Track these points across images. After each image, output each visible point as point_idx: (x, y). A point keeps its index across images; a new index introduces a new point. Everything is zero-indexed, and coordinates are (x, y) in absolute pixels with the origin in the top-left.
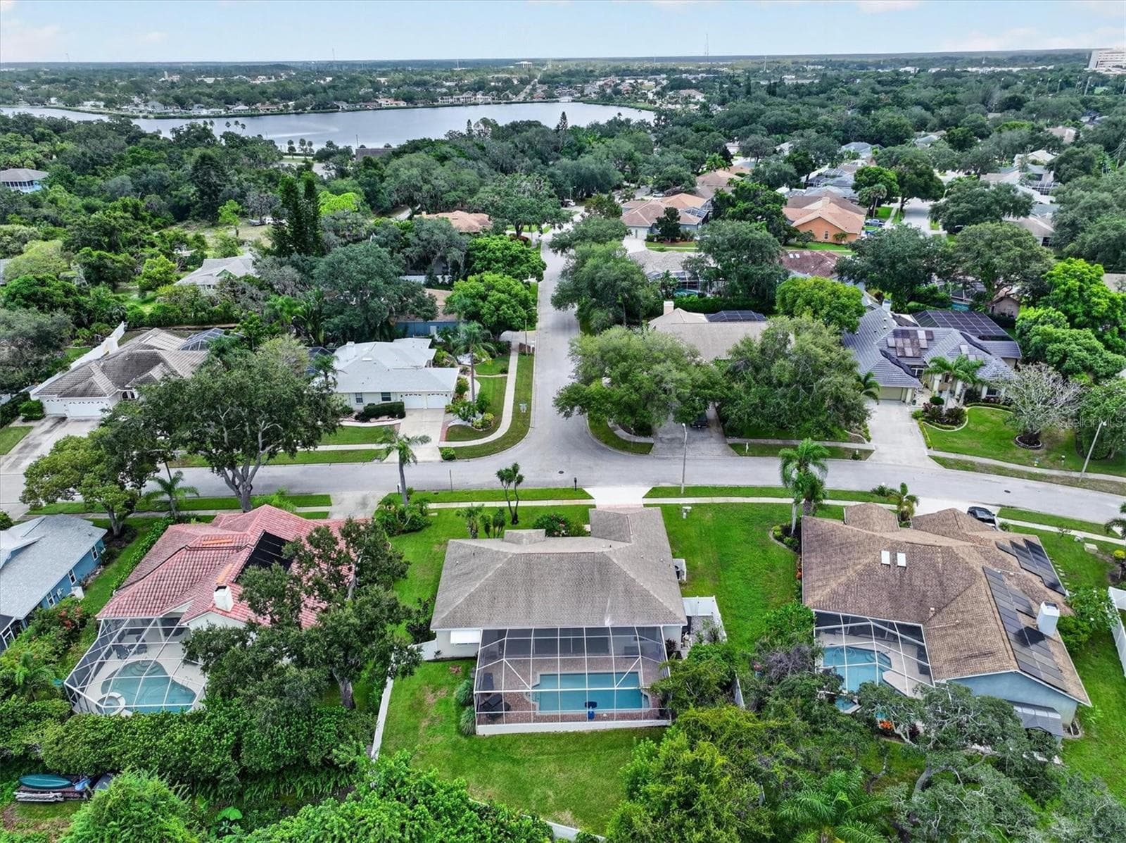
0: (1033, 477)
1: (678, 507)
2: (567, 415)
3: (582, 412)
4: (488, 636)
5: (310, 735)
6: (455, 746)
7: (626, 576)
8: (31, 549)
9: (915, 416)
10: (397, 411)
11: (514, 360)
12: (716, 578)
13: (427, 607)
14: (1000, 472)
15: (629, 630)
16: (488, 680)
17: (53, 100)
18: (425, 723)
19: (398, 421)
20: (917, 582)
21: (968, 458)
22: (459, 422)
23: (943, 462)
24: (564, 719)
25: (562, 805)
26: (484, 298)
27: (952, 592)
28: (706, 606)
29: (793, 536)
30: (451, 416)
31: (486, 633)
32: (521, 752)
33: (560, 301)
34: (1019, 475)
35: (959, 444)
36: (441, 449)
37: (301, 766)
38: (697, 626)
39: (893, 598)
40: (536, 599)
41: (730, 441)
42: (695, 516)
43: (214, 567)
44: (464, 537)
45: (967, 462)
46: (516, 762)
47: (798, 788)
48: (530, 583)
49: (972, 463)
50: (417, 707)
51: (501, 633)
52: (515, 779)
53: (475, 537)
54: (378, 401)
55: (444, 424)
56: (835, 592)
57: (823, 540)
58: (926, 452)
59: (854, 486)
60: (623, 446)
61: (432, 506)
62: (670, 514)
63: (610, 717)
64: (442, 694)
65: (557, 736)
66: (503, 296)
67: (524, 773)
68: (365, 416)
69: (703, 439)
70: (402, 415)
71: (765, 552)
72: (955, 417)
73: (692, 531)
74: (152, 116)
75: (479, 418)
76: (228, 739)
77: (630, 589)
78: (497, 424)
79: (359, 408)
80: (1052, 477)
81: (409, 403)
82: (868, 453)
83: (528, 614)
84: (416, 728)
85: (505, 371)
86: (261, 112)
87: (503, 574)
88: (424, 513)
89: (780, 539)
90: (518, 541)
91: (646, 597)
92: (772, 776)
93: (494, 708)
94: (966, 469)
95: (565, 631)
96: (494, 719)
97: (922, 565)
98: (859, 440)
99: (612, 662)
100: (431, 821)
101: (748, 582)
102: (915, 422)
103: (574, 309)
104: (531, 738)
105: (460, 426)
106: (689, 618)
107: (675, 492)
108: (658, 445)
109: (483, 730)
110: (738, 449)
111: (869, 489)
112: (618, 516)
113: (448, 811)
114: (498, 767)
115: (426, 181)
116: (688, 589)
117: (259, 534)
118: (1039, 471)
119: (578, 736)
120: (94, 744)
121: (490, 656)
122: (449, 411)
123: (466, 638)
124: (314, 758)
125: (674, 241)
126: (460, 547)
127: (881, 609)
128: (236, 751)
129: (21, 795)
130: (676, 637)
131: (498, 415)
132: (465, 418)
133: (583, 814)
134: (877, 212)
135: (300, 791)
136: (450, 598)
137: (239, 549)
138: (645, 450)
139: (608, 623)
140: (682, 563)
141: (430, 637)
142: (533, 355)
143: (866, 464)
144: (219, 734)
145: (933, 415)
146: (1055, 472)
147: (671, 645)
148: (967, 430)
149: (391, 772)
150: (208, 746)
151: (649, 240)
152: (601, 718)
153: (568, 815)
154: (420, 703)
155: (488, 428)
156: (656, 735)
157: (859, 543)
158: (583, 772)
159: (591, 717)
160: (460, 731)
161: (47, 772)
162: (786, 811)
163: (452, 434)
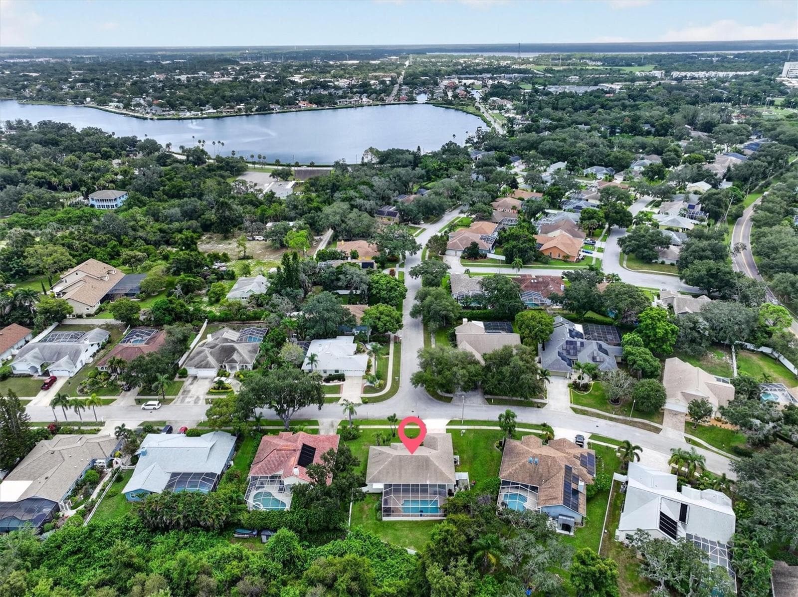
0: (611, 419)
1: (460, 430)
2: (416, 387)
3: (422, 386)
4: (386, 486)
5: (330, 519)
6: (375, 524)
7: (435, 465)
8: (215, 447)
9: (569, 386)
10: (341, 378)
11: (392, 346)
12: (471, 463)
13: (364, 474)
14: (598, 416)
15: (435, 486)
16: (386, 502)
17: (88, 99)
18: (365, 516)
19: (342, 383)
20: (540, 470)
21: (586, 408)
22: (368, 384)
23: (574, 410)
24: (412, 516)
25: (411, 544)
26: (379, 319)
27: (552, 474)
28: (464, 476)
29: (501, 445)
30: (365, 380)
31: (385, 485)
32: (398, 526)
33: (414, 314)
34: (605, 418)
35: (585, 401)
36: (362, 398)
37: (327, 529)
38: (460, 483)
39: (531, 476)
40: (403, 471)
41: (487, 396)
42: (467, 435)
43: (288, 457)
44: (374, 445)
45: (585, 411)
46: (396, 530)
47: (478, 538)
48: (401, 468)
49: (587, 411)
50: (361, 510)
51: (390, 485)
52: (395, 535)
53: (379, 445)
54: (333, 373)
55: (363, 385)
56: (511, 473)
57: (512, 450)
58: (569, 405)
59: (534, 422)
60: (440, 398)
61: (361, 427)
62: (455, 434)
63: (427, 516)
64: (370, 506)
65: (410, 522)
66: (387, 318)
67: (398, 533)
68: (328, 380)
69: (474, 395)
70: (344, 380)
71: (491, 453)
72: (586, 387)
73: (464, 442)
74: (155, 118)
75: (378, 382)
76: (304, 520)
77: (436, 469)
78: (385, 385)
79: (325, 375)
80: (619, 419)
81: (346, 374)
82: (545, 404)
83: (400, 477)
84: (362, 517)
85: (388, 354)
86: (224, 114)
87: (391, 463)
88: (357, 430)
89: (498, 447)
90: (396, 448)
91: (442, 473)
92: (470, 535)
93: (388, 512)
94: (584, 414)
95: (413, 485)
96: (388, 515)
97: (543, 464)
98: (542, 398)
99: (428, 497)
100: (371, 547)
101: (482, 465)
102: (569, 389)
103: (420, 318)
104: (401, 522)
105: (368, 386)
106: (457, 481)
107: (459, 423)
108: (455, 398)
109: (385, 519)
110: (489, 401)
111: (540, 424)
112: (434, 438)
113: (375, 544)
114: (390, 531)
115: (343, 221)
116: (459, 468)
117: (302, 444)
118: (614, 416)
119: (417, 522)
120: (262, 519)
121: (387, 493)
122: (364, 378)
123: (378, 486)
124: (331, 526)
125: (476, 258)
126: (374, 449)
127: (526, 480)
128: (306, 523)
129: (236, 535)
130: (452, 488)
131: (385, 380)
132: (371, 382)
133: (417, 547)
134: (593, 233)
135: (325, 537)
136: (372, 472)
137: (295, 450)
138: (449, 400)
139: (428, 483)
140: (457, 457)
141: (365, 485)
142: (400, 343)
143: (542, 410)
144: (301, 517)
145: (575, 386)
146: (621, 417)
147: (450, 491)
148: (590, 394)
149: (358, 531)
150: (298, 521)
151: (462, 257)
152: (424, 516)
153: (413, 547)
154: (363, 509)
155: (382, 387)
156: (440, 522)
157: (523, 454)
158: (418, 534)
159: (421, 515)
160: (377, 519)
161: (242, 527)
162: (474, 544)
163: (367, 390)
